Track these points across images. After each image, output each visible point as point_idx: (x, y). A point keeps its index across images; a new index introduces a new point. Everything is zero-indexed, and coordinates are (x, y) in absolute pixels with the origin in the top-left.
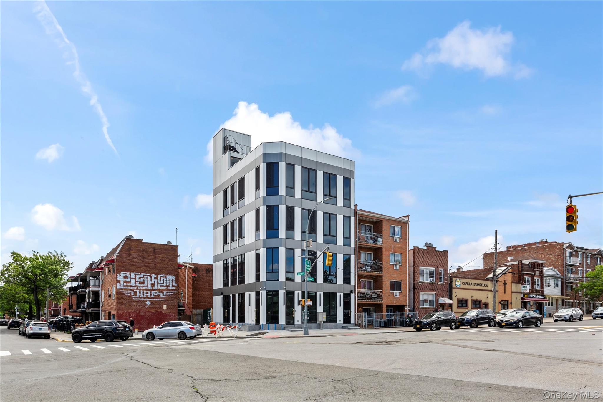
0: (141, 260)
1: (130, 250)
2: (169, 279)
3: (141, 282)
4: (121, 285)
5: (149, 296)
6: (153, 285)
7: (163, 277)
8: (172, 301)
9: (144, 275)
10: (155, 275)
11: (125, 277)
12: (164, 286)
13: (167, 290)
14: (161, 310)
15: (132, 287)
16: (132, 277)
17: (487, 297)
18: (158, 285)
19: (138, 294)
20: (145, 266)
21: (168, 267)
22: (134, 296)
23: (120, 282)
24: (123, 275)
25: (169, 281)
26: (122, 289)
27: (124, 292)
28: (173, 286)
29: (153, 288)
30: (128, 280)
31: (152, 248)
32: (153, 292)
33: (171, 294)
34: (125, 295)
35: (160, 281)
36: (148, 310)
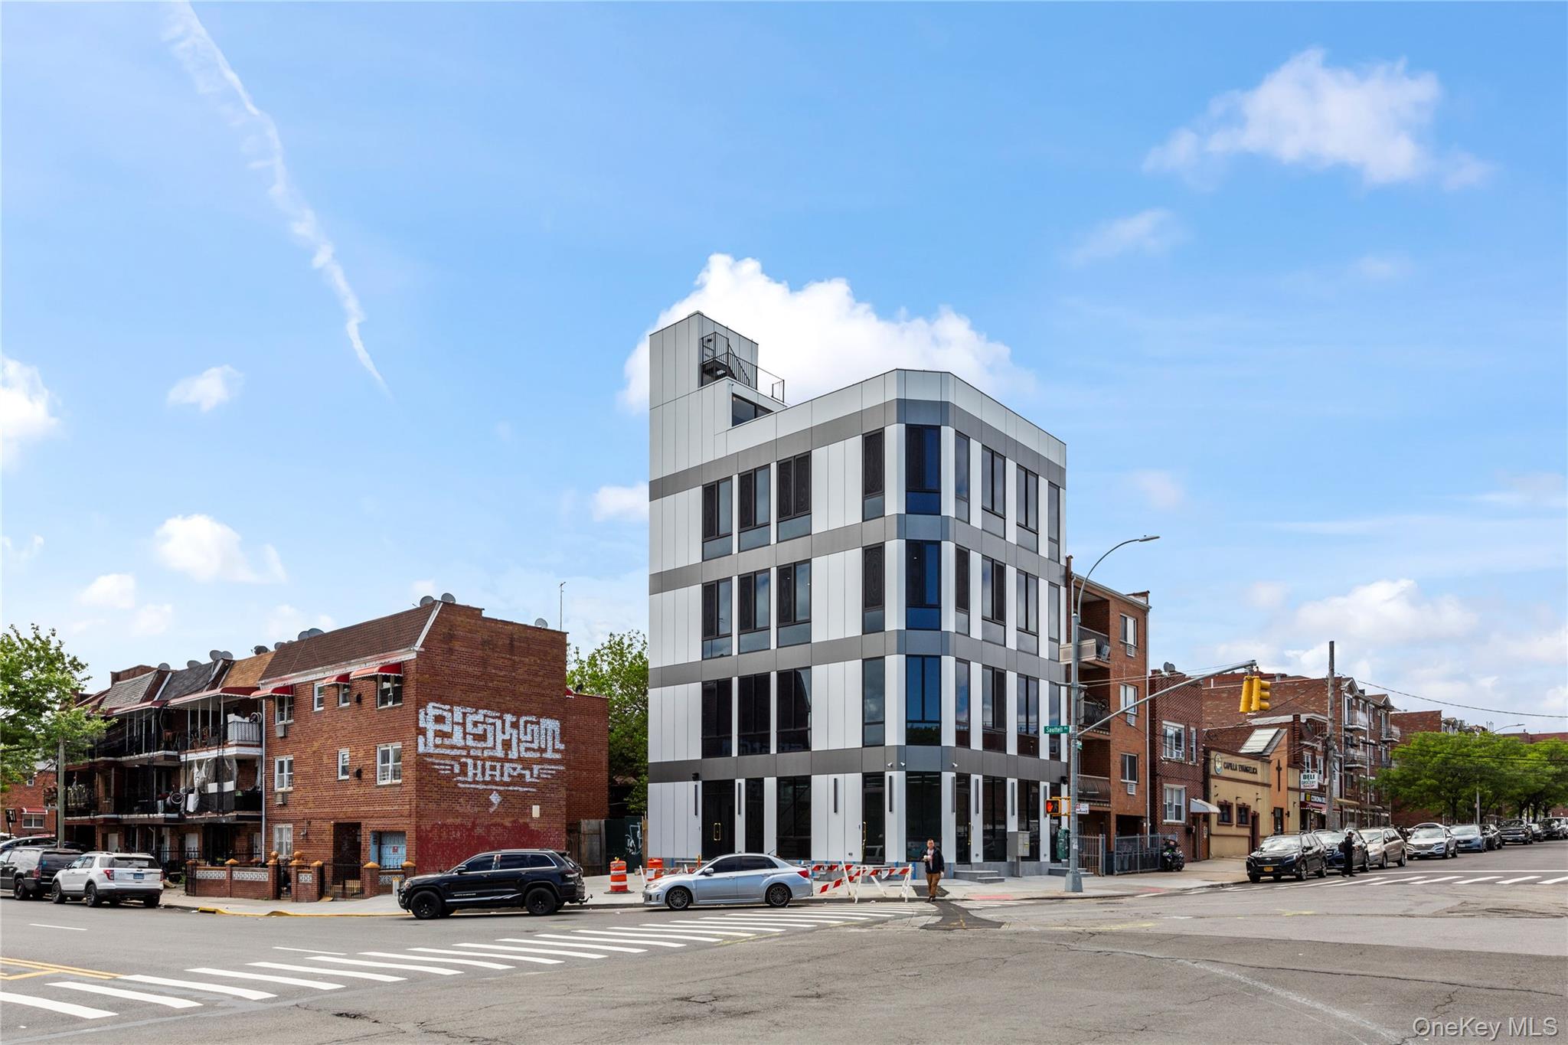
0: (476, 671)
1: (450, 637)
2: (546, 729)
3: (478, 735)
4: (427, 745)
5: (498, 779)
6: (507, 745)
7: (532, 723)
8: (552, 795)
9: (485, 716)
10: (513, 715)
11: (439, 719)
12: (534, 750)
13: (542, 761)
14: (528, 821)
15: (455, 750)
16: (455, 720)
17: (1257, 799)
18: (519, 746)
19: (470, 772)
20: (489, 688)
21: (543, 695)
22: (460, 778)
23: (425, 735)
24: (434, 713)
25: (546, 735)
26: (430, 755)
27: (435, 764)
28: (555, 751)
29: (507, 754)
30: (446, 728)
31: (504, 637)
32: (507, 765)
33: (551, 774)
34: (439, 774)
35: (526, 734)
36: (494, 820)
